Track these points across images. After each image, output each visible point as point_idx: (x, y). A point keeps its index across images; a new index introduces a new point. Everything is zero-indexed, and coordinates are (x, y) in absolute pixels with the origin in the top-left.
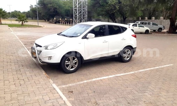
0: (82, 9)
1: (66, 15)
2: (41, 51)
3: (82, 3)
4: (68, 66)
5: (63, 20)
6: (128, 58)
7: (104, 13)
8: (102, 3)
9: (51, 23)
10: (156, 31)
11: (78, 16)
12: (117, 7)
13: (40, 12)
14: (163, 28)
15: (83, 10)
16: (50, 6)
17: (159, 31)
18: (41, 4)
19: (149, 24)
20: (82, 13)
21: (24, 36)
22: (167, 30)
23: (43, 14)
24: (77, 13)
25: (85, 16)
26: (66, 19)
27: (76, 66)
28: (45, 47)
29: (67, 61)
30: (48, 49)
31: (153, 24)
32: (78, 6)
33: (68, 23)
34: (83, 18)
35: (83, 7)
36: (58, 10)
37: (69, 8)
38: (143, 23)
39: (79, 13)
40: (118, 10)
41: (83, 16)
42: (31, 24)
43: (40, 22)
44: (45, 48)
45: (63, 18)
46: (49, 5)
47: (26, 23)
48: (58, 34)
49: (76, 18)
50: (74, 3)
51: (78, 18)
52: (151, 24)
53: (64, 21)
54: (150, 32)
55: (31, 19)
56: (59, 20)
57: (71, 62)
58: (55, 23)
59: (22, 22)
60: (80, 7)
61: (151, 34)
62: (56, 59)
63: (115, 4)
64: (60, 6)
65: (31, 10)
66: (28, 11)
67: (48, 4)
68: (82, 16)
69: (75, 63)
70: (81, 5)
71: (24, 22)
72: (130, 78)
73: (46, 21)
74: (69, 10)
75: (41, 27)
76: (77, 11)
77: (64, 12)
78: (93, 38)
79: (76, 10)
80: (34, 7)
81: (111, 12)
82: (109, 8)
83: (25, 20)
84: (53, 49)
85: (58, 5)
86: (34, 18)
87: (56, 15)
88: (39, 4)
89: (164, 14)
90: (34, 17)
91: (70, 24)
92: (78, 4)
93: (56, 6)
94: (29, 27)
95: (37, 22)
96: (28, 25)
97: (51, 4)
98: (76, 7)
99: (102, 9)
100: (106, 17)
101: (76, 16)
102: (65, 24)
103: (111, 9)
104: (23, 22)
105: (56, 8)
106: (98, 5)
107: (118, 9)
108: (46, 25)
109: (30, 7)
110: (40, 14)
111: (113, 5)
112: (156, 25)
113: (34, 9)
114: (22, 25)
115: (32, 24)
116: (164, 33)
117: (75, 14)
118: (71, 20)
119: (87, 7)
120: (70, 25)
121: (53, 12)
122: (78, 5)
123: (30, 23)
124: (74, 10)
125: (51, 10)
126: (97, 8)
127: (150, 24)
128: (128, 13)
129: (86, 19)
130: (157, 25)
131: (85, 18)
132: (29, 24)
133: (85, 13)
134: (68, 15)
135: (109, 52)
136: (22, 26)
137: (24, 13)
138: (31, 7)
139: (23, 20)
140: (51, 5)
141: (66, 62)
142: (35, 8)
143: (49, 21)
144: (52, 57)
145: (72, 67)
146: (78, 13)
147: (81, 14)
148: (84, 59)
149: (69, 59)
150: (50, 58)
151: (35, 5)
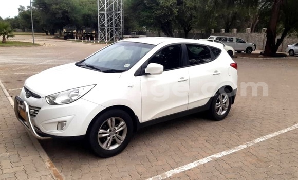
0: (114, 13)
1: (85, 25)
2: (40, 108)
3: (113, 3)
4: (103, 140)
5: (79, 33)
6: (224, 112)
7: (152, 21)
8: (148, 4)
9: (57, 38)
10: (243, 52)
11: (106, 25)
12: (175, 11)
13: (38, 18)
14: (254, 48)
15: (116, 15)
16: (56, 9)
17: (247, 53)
18: (38, 3)
19: (231, 40)
20: (113, 20)
21: (5, 64)
22: (262, 51)
23: (42, 22)
24: (104, 20)
25: (119, 26)
26: (84, 31)
27: (123, 137)
28: (49, 98)
29: (102, 128)
30: (55, 104)
31: (238, 41)
32: (106, 9)
33: (88, 38)
34: (116, 29)
35: (116, 11)
36: (70, 16)
37: (90, 12)
38: (221, 38)
39: (108, 20)
40: (176, 16)
41: (116, 26)
42: (21, 41)
43: (38, 37)
44: (48, 100)
45: (79, 29)
46: (54, 7)
47: (10, 39)
48: (77, 64)
49: (103, 30)
50: (99, 4)
51: (106, 29)
52: (235, 41)
53: (81, 36)
54: (234, 54)
55: (21, 30)
56: (73, 33)
57: (111, 131)
58: (66, 38)
59: (4, 37)
60: (110, 10)
61: (236, 57)
62: (77, 127)
63: (171, 5)
64: (73, 9)
65: (20, 14)
66: (16, 18)
67: (51, 5)
68: (114, 26)
69: (121, 133)
70: (111, 7)
71: (8, 37)
72: (245, 163)
73: (49, 34)
74: (89, 16)
75: (40, 45)
76: (105, 17)
77: (80, 18)
78: (160, 73)
79: (102, 15)
80: (26, 9)
81: (164, 20)
82: (162, 12)
83: (10, 32)
84: (69, 102)
85: (70, 6)
86: (25, 30)
87: (67, 24)
88: (34, 4)
89: (250, 24)
90: (26, 27)
91: (92, 39)
92: (106, 4)
93: (66, 8)
94: (16, 46)
95: (32, 37)
96: (15, 42)
97: (57, 4)
98: (103, 9)
99: (149, 14)
100: (156, 28)
101: (103, 25)
102: (84, 39)
103: (165, 14)
104: (6, 36)
105: (66, 12)
106: (142, 7)
107: (176, 14)
108: (48, 43)
109: (19, 10)
110: (36, 21)
111: (167, 7)
112: (241, 42)
113: (27, 13)
114: (4, 41)
115: (23, 41)
116: (257, 55)
117: (102, 22)
118: (94, 32)
119: (122, 10)
120: (93, 43)
121: (62, 18)
122: (107, 7)
123: (18, 38)
124: (99, 16)
125: (57, 16)
126: (139, 12)
127: (233, 41)
128: (196, 21)
129: (121, 31)
130: (244, 42)
131: (119, 29)
132: (17, 41)
133: (119, 20)
134: (87, 25)
135: (190, 101)
136: (4, 44)
137: (8, 20)
138: (21, 9)
139: (5, 34)
140: (58, 6)
141: (101, 131)
142: (28, 11)
143: (54, 35)
144: (67, 123)
145: (114, 143)
146: (106, 21)
147: (112, 23)
148: (141, 122)
149: (107, 123)
150: (61, 124)
151: (28, 7)
